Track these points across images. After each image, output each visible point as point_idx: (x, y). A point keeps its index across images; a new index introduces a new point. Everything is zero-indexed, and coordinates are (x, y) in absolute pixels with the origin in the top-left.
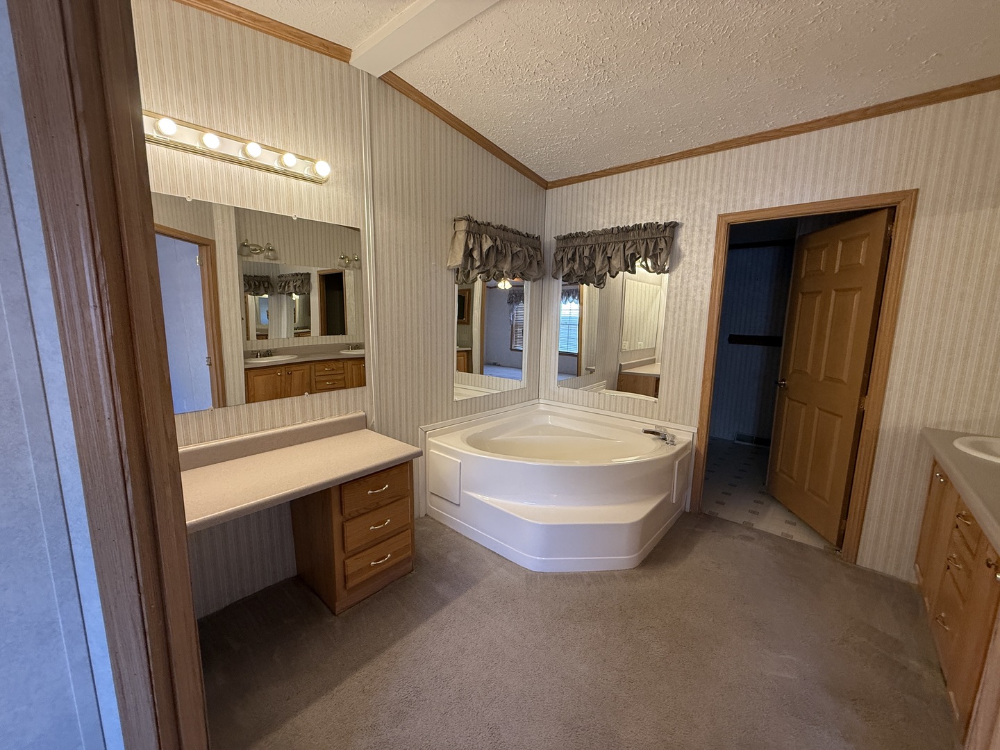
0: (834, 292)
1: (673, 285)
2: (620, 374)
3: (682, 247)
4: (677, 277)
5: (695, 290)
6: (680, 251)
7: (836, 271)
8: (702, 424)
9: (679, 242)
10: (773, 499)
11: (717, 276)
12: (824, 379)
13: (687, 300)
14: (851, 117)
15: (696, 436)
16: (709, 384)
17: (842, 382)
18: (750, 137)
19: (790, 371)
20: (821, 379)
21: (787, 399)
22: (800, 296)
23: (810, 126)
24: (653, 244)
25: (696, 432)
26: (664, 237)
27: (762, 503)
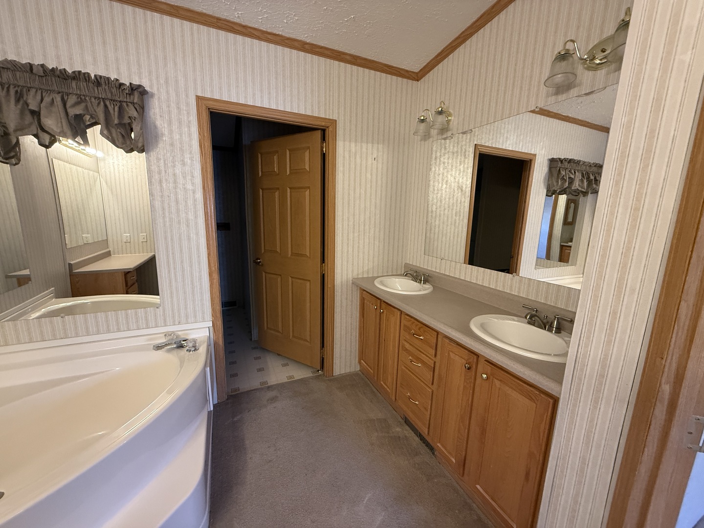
0: (289, 190)
1: (154, 168)
2: (72, 275)
3: (159, 123)
4: (158, 159)
5: (184, 178)
6: (156, 127)
7: (288, 173)
8: (217, 316)
9: (153, 117)
10: (264, 350)
11: (206, 163)
12: (291, 255)
13: (176, 188)
14: (296, 44)
15: (212, 329)
16: (216, 277)
17: (305, 255)
18: (219, 19)
19: (263, 251)
20: (289, 256)
21: (264, 274)
22: (261, 191)
23: (269, 36)
24: (117, 109)
25: (211, 325)
26: (133, 103)
27: (259, 358)
